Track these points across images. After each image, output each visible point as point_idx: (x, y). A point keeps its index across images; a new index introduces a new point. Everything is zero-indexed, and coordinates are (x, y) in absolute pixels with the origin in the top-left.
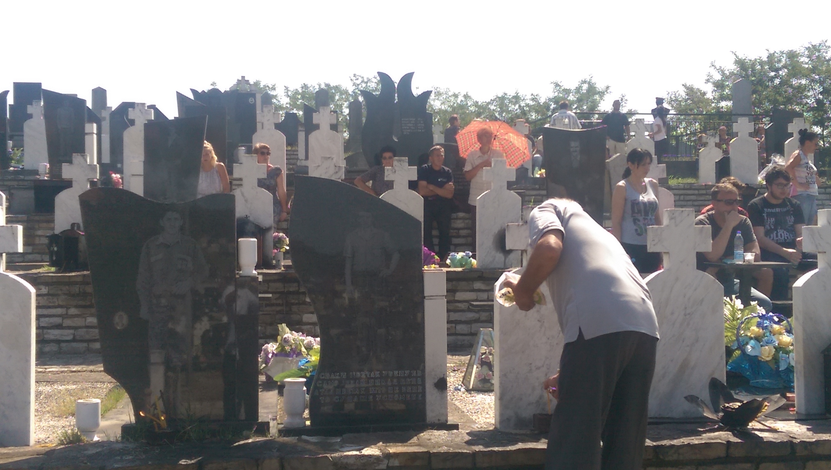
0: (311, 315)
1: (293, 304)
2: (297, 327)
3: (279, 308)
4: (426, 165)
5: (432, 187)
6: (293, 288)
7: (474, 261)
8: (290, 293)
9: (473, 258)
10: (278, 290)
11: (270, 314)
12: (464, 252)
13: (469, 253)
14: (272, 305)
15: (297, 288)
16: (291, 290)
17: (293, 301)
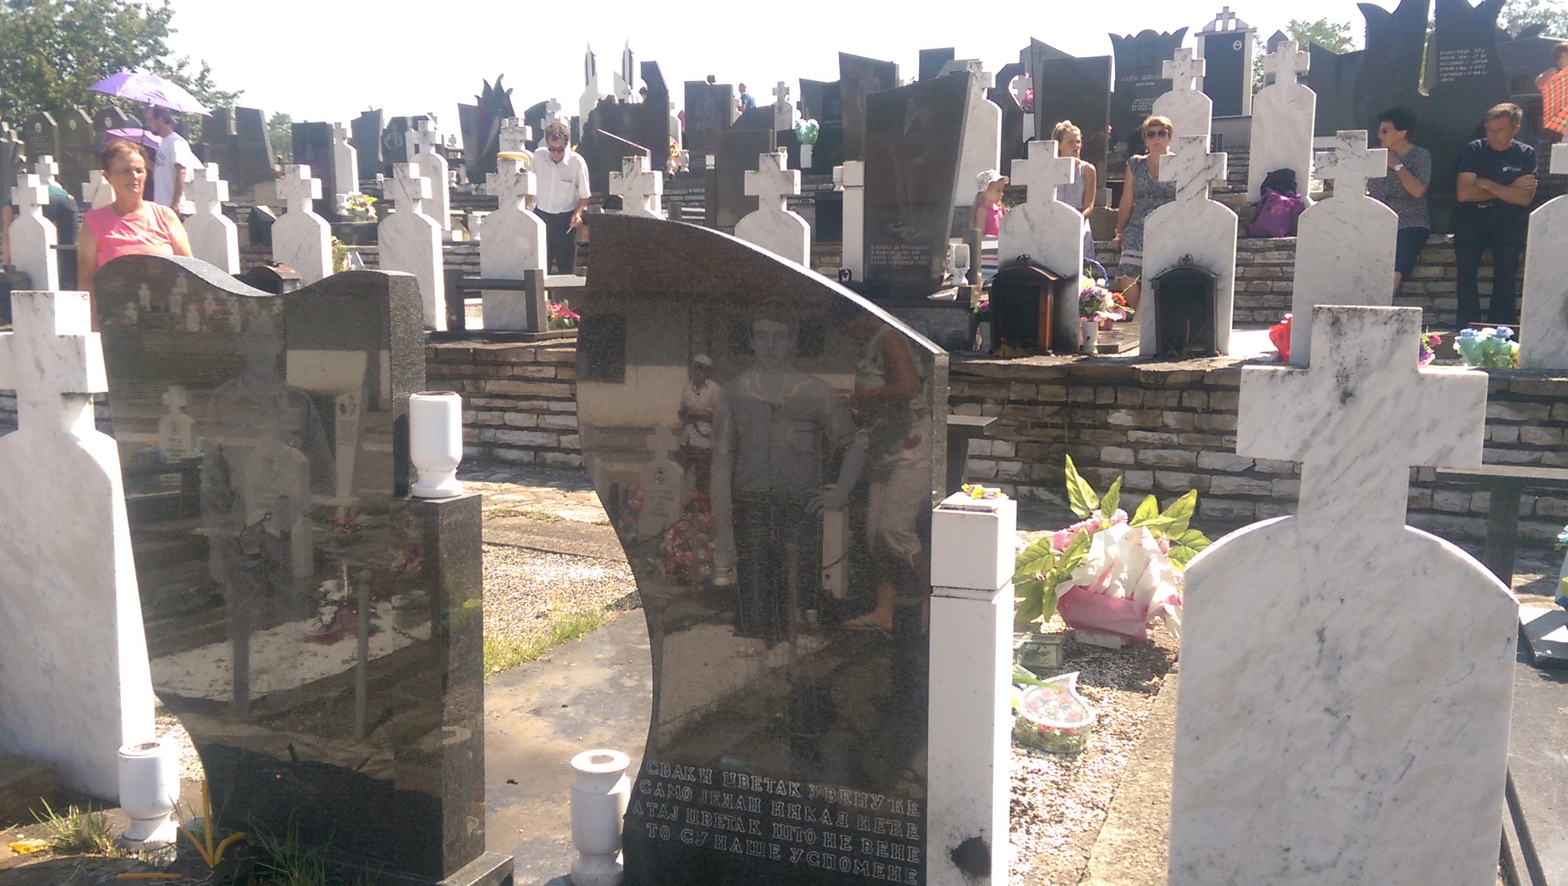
0: (1118, 448)
1: (1083, 426)
2: (1090, 468)
3: (1056, 432)
4: (1479, 141)
5: (1485, 184)
6: (1083, 396)
7: (1515, 347)
8: (1076, 405)
9: (1514, 340)
10: (1056, 400)
11: (1039, 442)
12: (1495, 328)
13: (1505, 331)
14: (1045, 426)
15: (1092, 397)
16: (1080, 400)
17: (1083, 421)
